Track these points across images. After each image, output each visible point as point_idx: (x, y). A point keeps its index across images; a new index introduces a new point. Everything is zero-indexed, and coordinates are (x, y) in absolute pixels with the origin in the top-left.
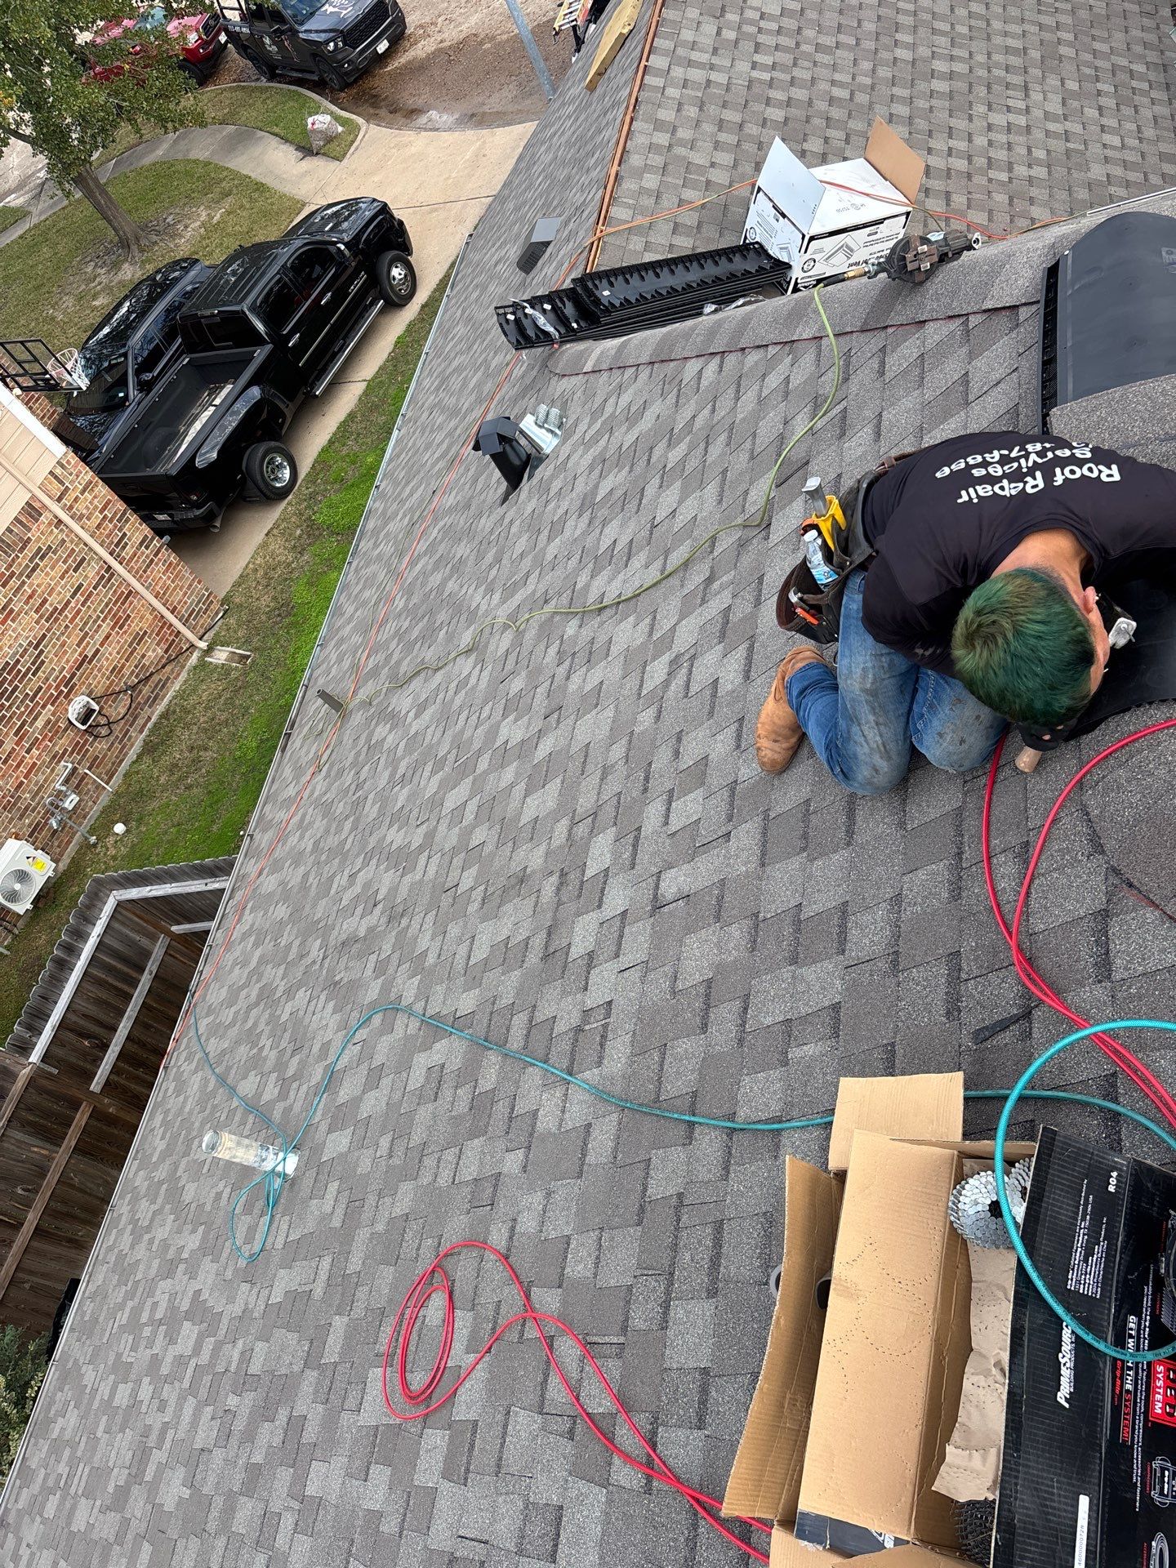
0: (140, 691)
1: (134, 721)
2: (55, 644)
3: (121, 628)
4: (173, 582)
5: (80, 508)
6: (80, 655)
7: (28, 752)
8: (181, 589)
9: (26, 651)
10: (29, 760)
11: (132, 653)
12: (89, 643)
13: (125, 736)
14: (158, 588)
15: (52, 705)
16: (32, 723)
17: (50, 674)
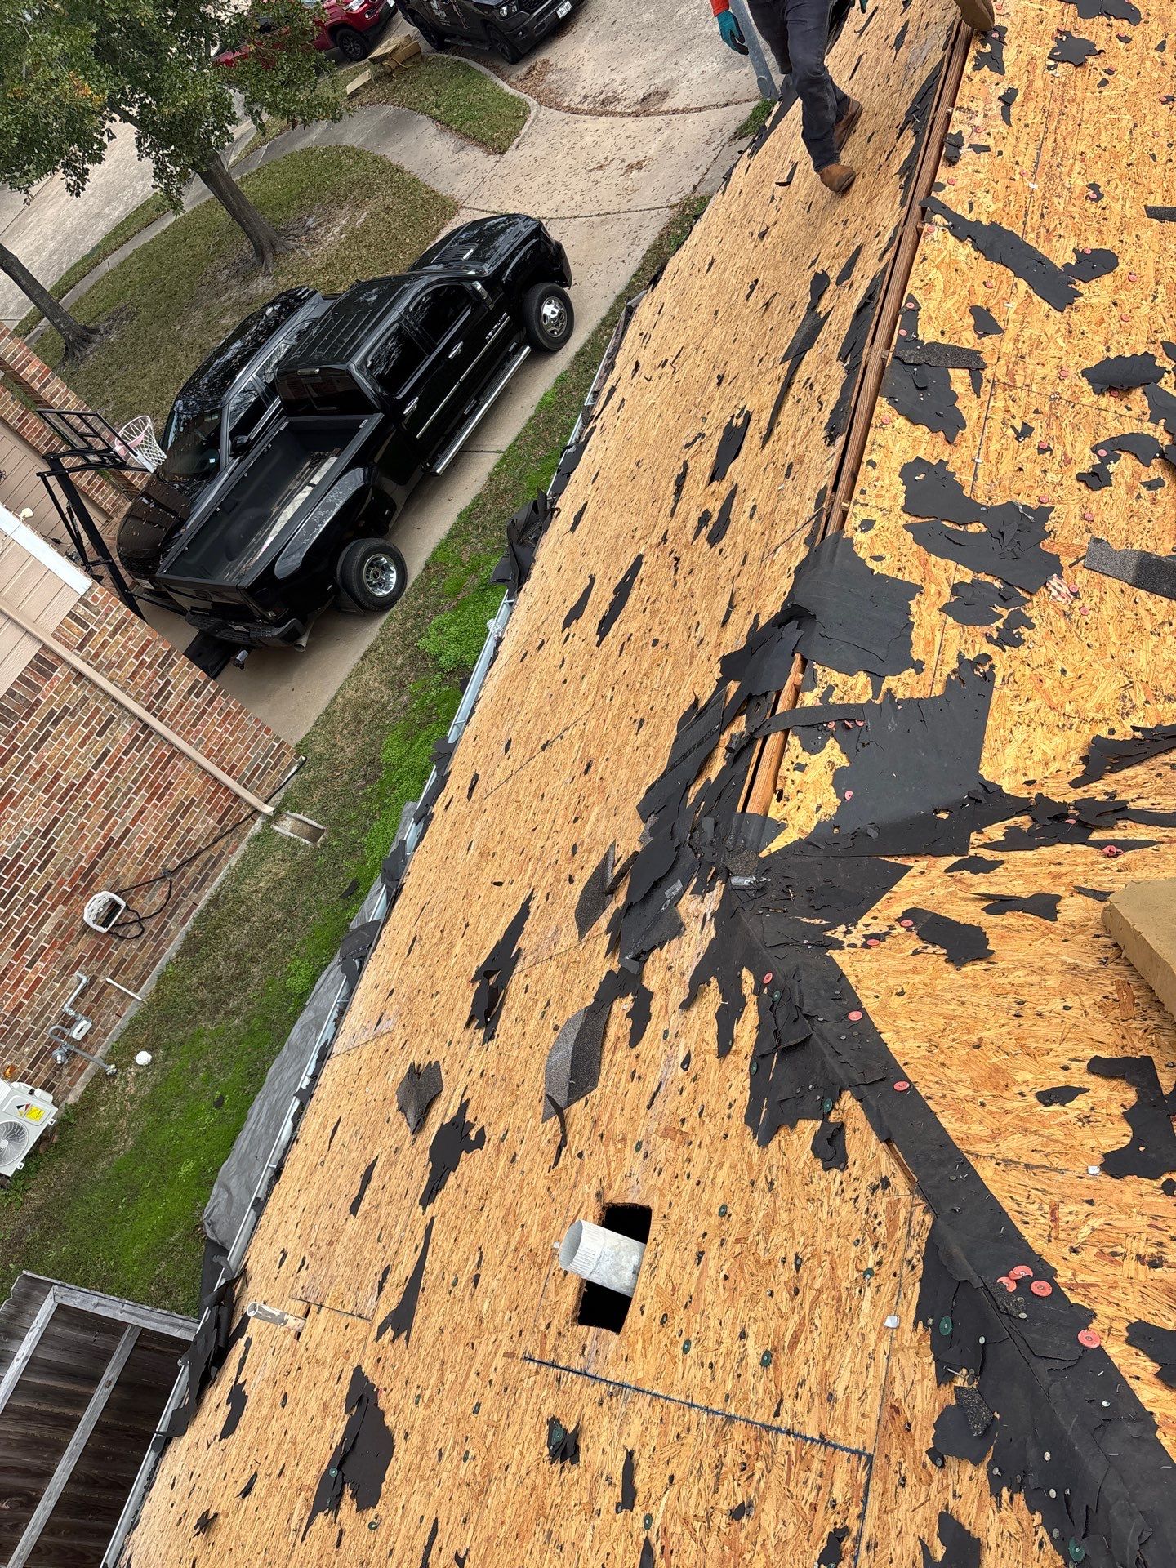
0: (184, 874)
1: (174, 911)
2: (70, 829)
3: (159, 799)
4: (232, 734)
5: (110, 654)
6: (104, 839)
7: (30, 966)
8: (242, 743)
9: (30, 841)
10: (31, 975)
11: (173, 828)
12: (116, 822)
13: (161, 930)
14: (211, 745)
15: (65, 904)
16: (37, 929)
17: (63, 866)
